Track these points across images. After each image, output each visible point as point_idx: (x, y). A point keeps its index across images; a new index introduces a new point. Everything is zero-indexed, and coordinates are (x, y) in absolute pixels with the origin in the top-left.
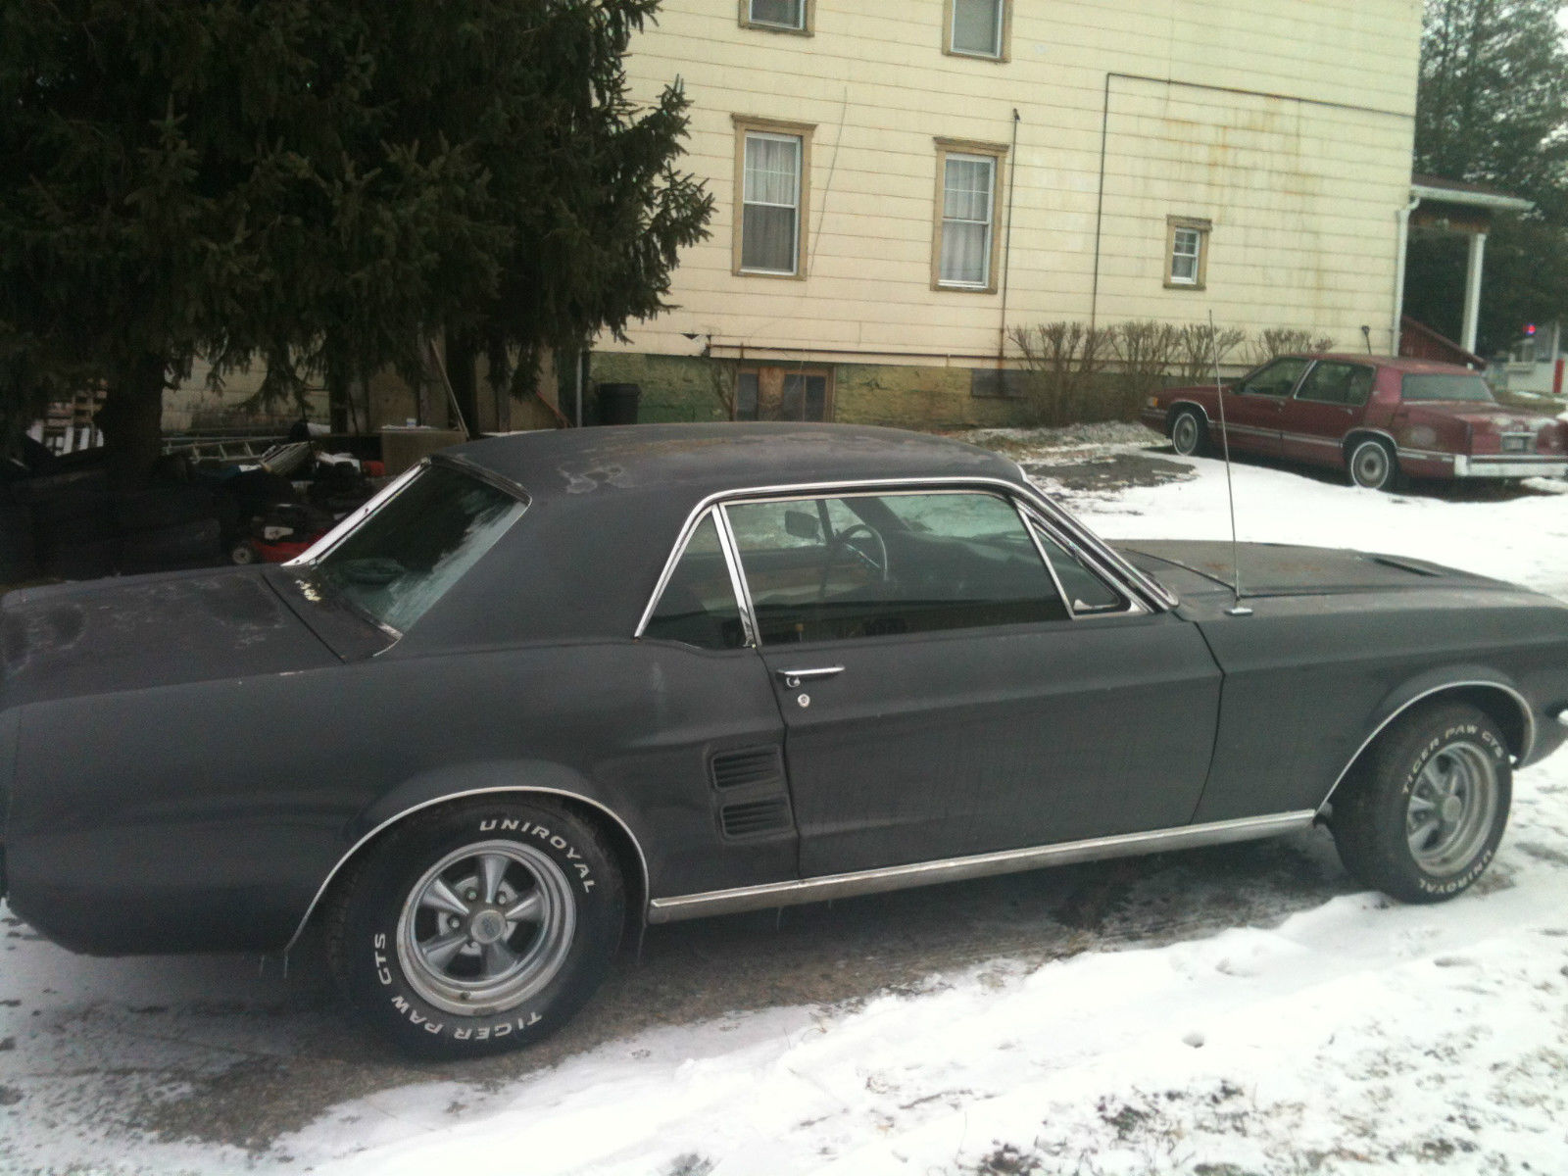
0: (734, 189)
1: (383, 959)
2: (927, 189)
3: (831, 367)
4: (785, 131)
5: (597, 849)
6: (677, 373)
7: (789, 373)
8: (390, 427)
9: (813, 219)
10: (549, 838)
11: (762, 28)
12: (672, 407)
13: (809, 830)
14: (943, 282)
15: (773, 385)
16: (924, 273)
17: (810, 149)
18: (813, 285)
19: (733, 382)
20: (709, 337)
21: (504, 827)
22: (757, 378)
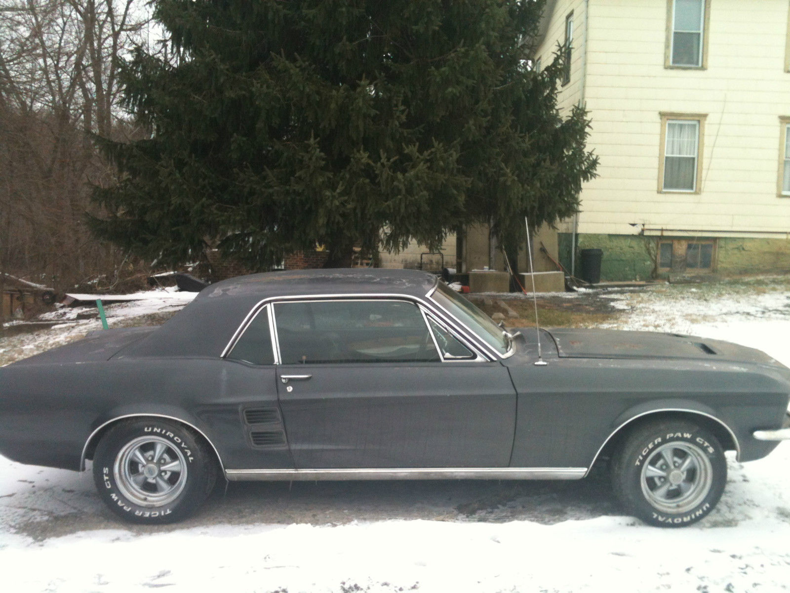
0: (660, 150)
1: (107, 478)
2: (775, 143)
3: (715, 239)
4: (688, 118)
5: (195, 444)
6: (624, 244)
7: (690, 242)
8: (476, 270)
9: (705, 162)
10: (173, 437)
11: (678, 68)
12: (623, 260)
13: (294, 447)
14: (784, 193)
15: (681, 249)
16: (773, 189)
17: (704, 127)
18: (704, 197)
19: (657, 248)
20: (643, 225)
21: (155, 430)
22: (671, 246)
